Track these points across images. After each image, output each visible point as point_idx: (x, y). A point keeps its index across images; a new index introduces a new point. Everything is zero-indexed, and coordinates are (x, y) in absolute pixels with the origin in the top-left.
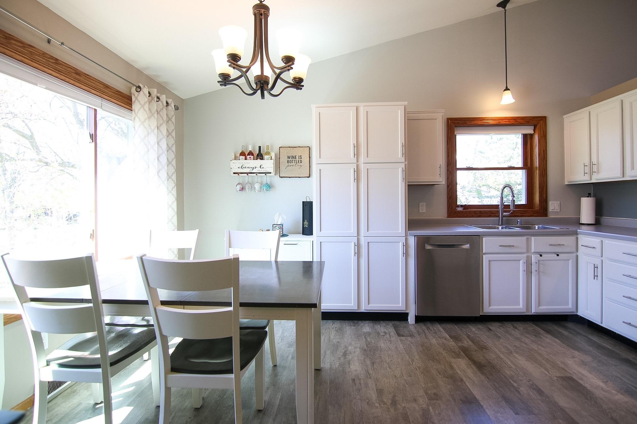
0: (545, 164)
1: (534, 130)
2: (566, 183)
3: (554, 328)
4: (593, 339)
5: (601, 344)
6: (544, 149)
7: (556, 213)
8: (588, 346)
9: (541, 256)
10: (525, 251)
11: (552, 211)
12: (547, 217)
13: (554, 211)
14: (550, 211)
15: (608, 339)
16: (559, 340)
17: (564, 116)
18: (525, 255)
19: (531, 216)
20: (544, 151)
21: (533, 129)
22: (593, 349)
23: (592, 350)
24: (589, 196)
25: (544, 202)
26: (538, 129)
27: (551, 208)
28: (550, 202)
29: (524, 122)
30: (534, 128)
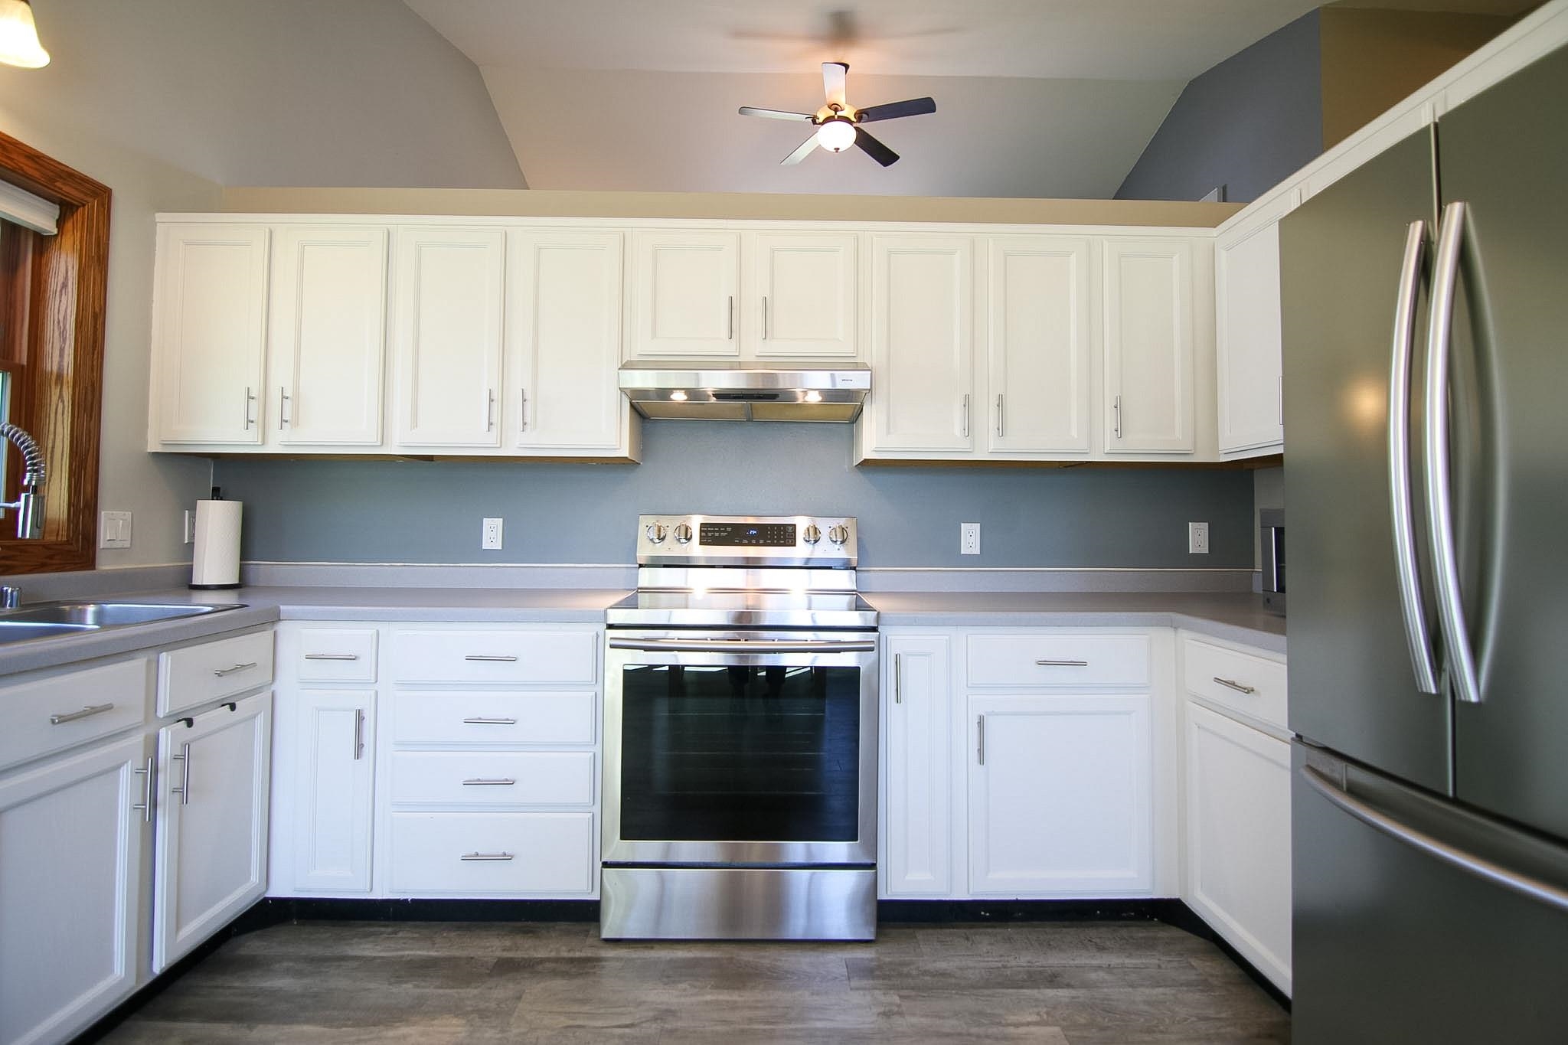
0: (95, 363)
1: (60, 223)
2: (154, 447)
3: (229, 988)
4: (367, 953)
5: (403, 956)
6: (97, 310)
7: (120, 553)
8: (390, 984)
9: (190, 723)
10: (139, 717)
11: (108, 545)
12: (94, 569)
13: (119, 545)
14: (101, 547)
15: (390, 930)
16: (307, 1021)
17: (159, 217)
18: (138, 739)
19: (41, 568)
20: (95, 317)
21: (57, 217)
22: (417, 986)
23: (418, 991)
24: (215, 498)
25: (87, 512)
26: (79, 225)
27: (104, 538)
28: (103, 513)
29: (37, 174)
30: (60, 216)
